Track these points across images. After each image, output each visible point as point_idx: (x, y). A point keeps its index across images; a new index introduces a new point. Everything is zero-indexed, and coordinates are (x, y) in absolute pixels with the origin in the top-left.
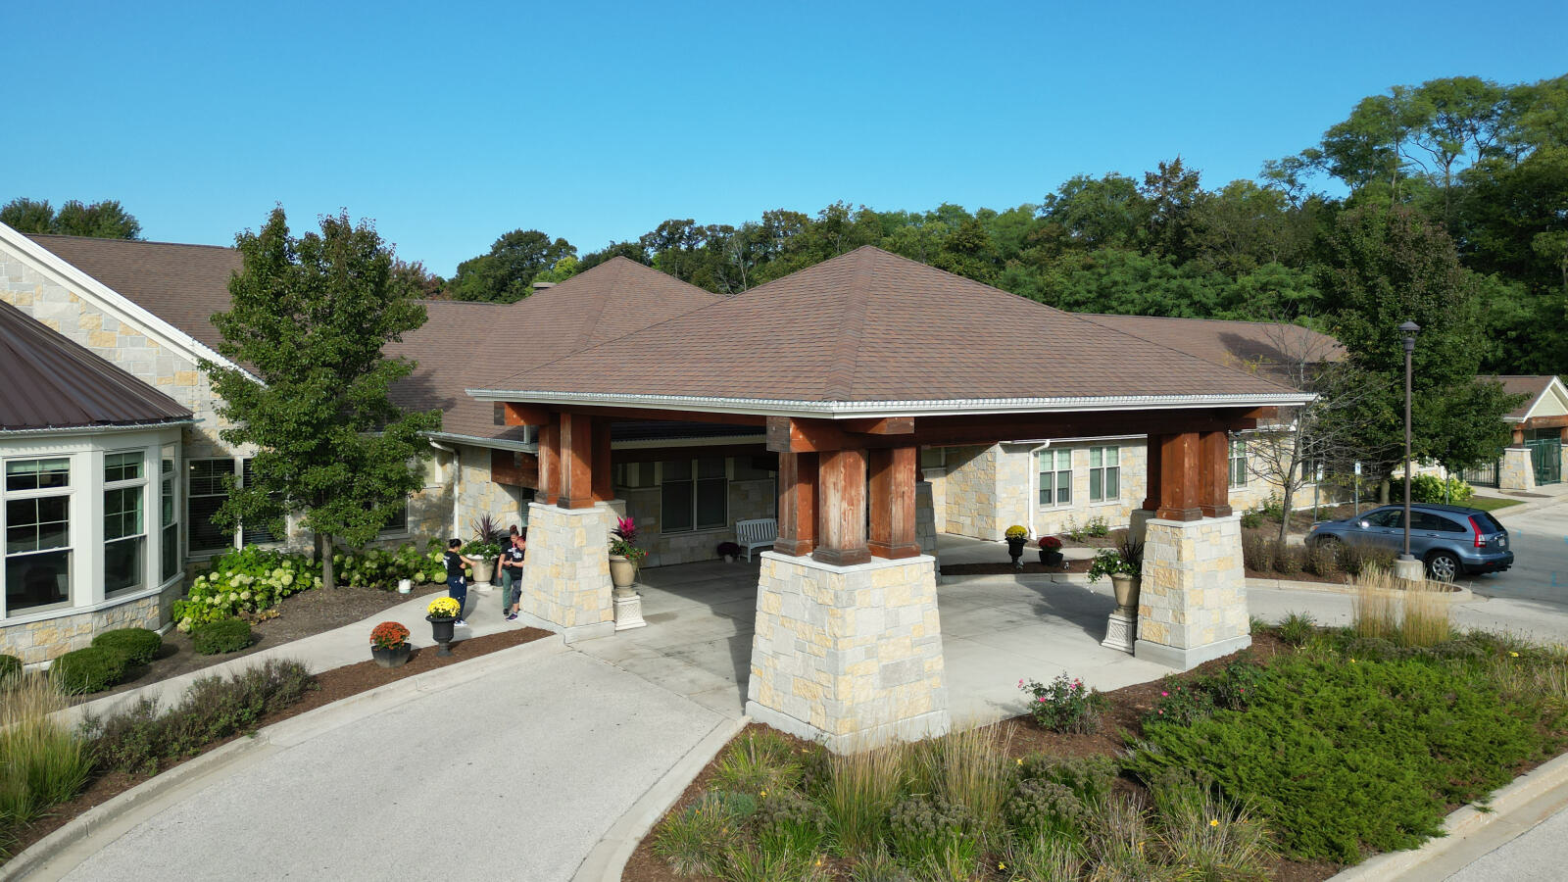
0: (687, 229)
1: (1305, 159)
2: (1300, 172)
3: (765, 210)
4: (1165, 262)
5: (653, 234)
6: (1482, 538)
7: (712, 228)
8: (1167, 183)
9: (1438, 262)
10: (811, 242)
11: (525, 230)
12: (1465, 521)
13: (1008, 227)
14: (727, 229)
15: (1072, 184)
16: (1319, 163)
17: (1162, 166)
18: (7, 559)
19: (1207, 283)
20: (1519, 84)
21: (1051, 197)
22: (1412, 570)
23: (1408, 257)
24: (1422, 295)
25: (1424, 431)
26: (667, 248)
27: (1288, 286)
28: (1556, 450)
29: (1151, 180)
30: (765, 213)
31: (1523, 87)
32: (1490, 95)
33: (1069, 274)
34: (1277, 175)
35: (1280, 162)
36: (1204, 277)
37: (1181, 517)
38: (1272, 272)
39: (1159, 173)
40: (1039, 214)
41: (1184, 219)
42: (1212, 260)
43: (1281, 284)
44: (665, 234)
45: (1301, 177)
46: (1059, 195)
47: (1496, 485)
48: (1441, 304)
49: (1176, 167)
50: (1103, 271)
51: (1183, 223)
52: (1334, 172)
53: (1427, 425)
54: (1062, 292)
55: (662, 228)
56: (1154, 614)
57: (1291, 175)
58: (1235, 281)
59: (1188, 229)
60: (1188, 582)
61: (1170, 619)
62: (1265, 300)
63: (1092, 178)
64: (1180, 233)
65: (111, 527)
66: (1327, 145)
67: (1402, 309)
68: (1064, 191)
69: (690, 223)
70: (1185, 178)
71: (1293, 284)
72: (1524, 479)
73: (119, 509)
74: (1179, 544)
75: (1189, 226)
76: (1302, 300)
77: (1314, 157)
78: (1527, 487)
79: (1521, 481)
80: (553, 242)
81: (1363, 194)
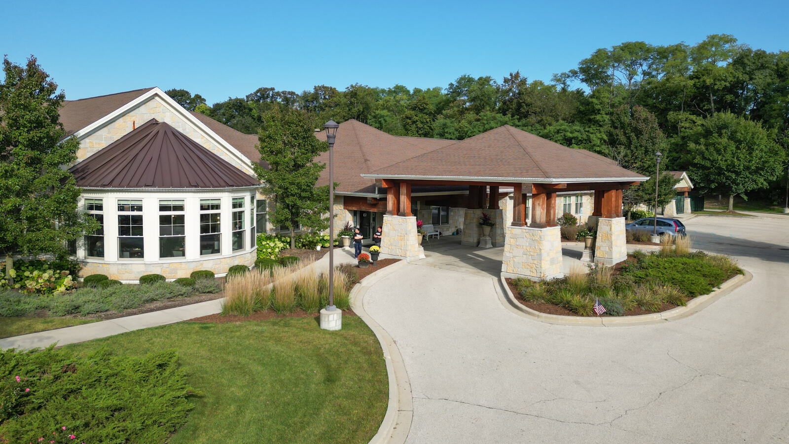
0: (271, 93)
1: (571, 74)
2: (568, 79)
3: (315, 85)
4: (514, 119)
5: (253, 94)
6: (678, 228)
7: (284, 93)
8: (513, 82)
9: (652, 128)
10: (342, 102)
11: (178, 89)
12: (672, 223)
13: (431, 98)
14: (292, 93)
15: (462, 79)
16: (576, 76)
17: (511, 75)
18: (201, 236)
19: (533, 129)
20: (660, 46)
21: (451, 85)
22: (657, 239)
23: (641, 126)
24: (647, 141)
25: (647, 192)
26: (260, 102)
27: (568, 131)
28: (682, 200)
29: (506, 81)
30: (315, 87)
31: (662, 47)
32: (648, 50)
33: (470, 123)
34: (558, 80)
35: (560, 74)
36: (532, 126)
37: (611, 217)
38: (562, 125)
39: (510, 78)
40: (444, 92)
41: (521, 99)
42: (534, 119)
43: (565, 130)
44: (259, 94)
45: (568, 82)
46: (455, 84)
47: (663, 214)
48: (654, 144)
49: (517, 75)
50: (485, 122)
51: (521, 101)
52: (583, 80)
53: (648, 190)
54: (467, 131)
55: (258, 91)
56: (601, 249)
57: (564, 81)
58: (545, 128)
59: (523, 104)
60: (613, 238)
61: (607, 249)
62: (559, 137)
63: (470, 76)
64: (519, 105)
65: (235, 225)
66: (580, 68)
67: (640, 146)
68: (458, 82)
69: (273, 89)
70: (521, 81)
71: (570, 131)
72: (673, 211)
73: (238, 218)
74: (611, 226)
75: (524, 102)
76: (574, 138)
77: (574, 73)
78: (674, 214)
79: (672, 212)
80: (193, 96)
81: (598, 91)
